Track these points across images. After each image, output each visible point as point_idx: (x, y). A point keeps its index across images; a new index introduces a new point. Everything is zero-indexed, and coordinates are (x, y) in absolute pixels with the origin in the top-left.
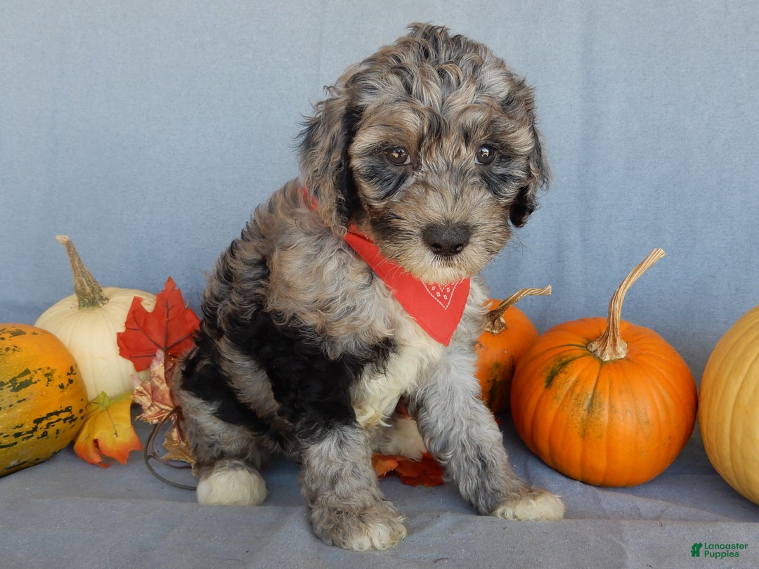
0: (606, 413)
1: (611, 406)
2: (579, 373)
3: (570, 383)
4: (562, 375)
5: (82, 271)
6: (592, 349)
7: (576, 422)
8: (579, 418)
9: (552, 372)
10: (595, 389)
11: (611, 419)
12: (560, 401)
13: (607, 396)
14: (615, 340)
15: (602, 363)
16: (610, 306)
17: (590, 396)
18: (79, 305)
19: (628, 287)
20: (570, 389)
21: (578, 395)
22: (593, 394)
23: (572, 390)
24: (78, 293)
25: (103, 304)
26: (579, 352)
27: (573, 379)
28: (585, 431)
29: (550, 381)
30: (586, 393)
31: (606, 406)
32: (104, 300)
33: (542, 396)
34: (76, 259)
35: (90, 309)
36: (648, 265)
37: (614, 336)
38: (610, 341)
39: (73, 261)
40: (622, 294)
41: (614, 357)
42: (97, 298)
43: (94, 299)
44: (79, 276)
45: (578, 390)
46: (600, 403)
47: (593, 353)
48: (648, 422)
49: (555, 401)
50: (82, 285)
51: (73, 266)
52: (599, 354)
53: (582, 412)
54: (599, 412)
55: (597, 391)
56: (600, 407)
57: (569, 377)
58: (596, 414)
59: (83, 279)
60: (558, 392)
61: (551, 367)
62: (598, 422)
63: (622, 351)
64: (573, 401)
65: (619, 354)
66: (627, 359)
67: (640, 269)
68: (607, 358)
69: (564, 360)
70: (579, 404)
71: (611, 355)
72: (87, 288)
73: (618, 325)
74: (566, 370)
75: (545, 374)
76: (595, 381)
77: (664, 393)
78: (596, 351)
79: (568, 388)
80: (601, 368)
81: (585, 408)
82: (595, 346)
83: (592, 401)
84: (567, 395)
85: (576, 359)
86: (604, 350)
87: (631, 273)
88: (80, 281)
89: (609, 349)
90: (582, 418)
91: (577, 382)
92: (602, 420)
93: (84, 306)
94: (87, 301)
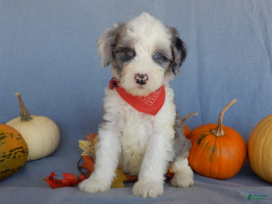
0: (218, 152)
1: (220, 150)
2: (209, 139)
3: (206, 143)
4: (203, 140)
5: (23, 107)
6: (213, 132)
7: (208, 155)
8: (209, 154)
9: (200, 139)
10: (214, 145)
11: (220, 154)
12: (203, 149)
13: (219, 147)
14: (220, 129)
15: (216, 137)
16: (219, 118)
17: (213, 147)
18: (21, 120)
19: (225, 111)
20: (206, 145)
21: (209, 147)
22: (214, 146)
23: (207, 145)
24: (21, 115)
25: (31, 120)
26: (209, 133)
27: (207, 141)
28: (211, 159)
29: (199, 142)
30: (212, 146)
31: (218, 150)
32: (31, 119)
33: (196, 147)
34: (22, 102)
35: (25, 121)
36: (231, 104)
37: (220, 128)
38: (219, 130)
39: (20, 103)
40: (223, 114)
41: (220, 135)
42: (28, 117)
43: (27, 118)
44: (22, 109)
45: (209, 145)
46: (216, 149)
47: (213, 134)
48: (232, 156)
49: (201, 149)
50: (23, 112)
51: (20, 105)
52: (215, 134)
53: (210, 152)
54: (216, 152)
55: (215, 145)
56: (216, 150)
57: (206, 141)
58: (215, 153)
59: (24, 110)
60: (202, 146)
61: (200, 138)
62: (216, 156)
63: (223, 133)
64: (207, 149)
65: (222, 134)
66: (224, 135)
67: (229, 105)
68: (218, 135)
69: (204, 135)
70: (209, 150)
71: (219, 134)
72: (25, 113)
73: (222, 124)
74: (205, 138)
75: (197, 140)
76: (214, 142)
77: (237, 146)
78: (214, 133)
79: (205, 144)
80: (216, 138)
81: (211, 151)
82: (214, 131)
83: (214, 148)
84: (205, 147)
85: (208, 135)
86: (217, 132)
87: (226, 107)
88: (22, 111)
89: (218, 132)
90: (210, 154)
91: (208, 142)
92: (217, 155)
93: (23, 120)
94: (25, 119)
